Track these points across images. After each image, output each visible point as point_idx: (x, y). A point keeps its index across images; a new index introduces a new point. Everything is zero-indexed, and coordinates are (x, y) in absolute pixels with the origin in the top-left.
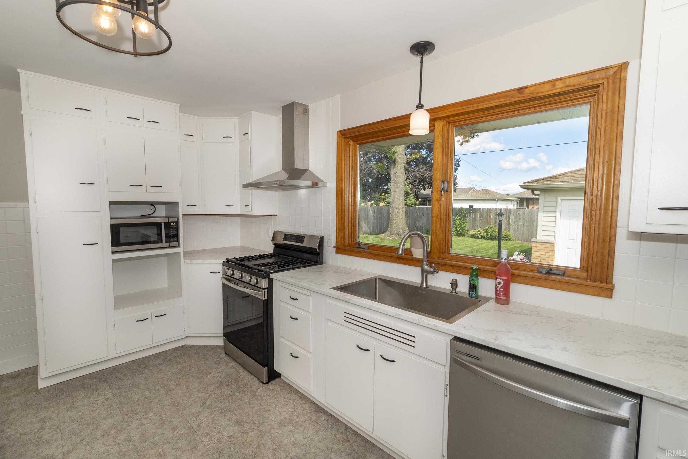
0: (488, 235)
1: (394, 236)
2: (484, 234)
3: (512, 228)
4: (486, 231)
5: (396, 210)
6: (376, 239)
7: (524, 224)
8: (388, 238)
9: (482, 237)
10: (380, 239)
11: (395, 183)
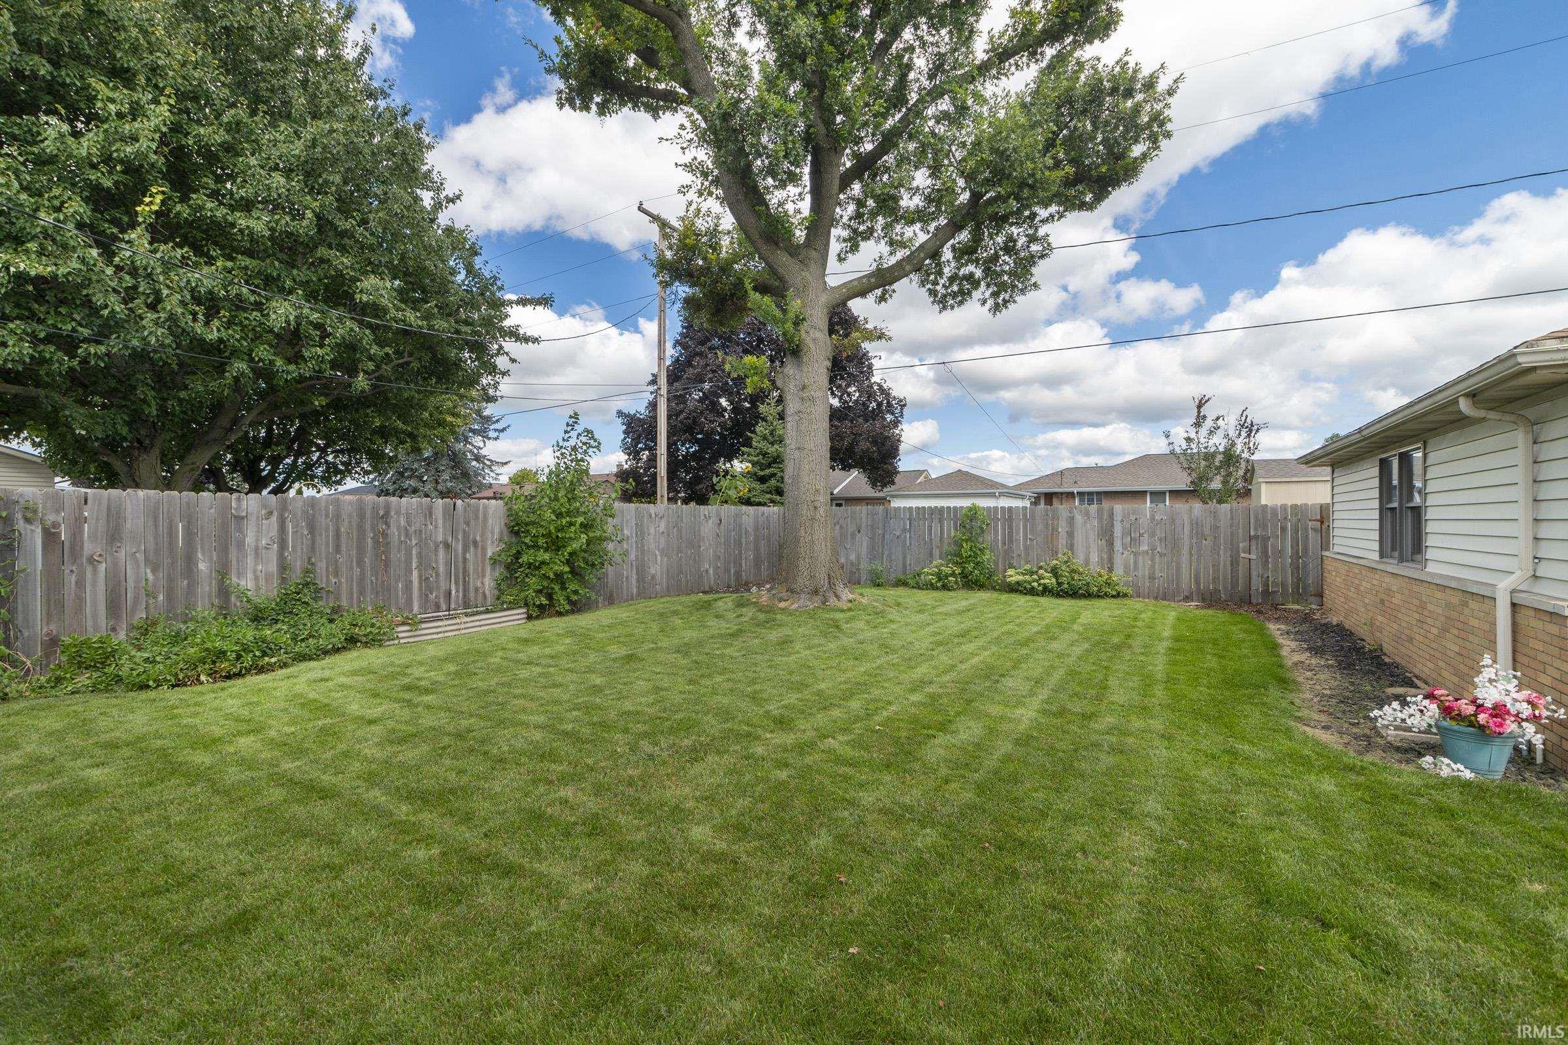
0: (1059, 584)
1: (803, 596)
2: (1049, 580)
3: (1119, 561)
4: (1055, 572)
5: (805, 511)
6: (744, 610)
7: (1153, 549)
8: (782, 605)
9: (1046, 591)
10: (760, 610)
11: (799, 422)
